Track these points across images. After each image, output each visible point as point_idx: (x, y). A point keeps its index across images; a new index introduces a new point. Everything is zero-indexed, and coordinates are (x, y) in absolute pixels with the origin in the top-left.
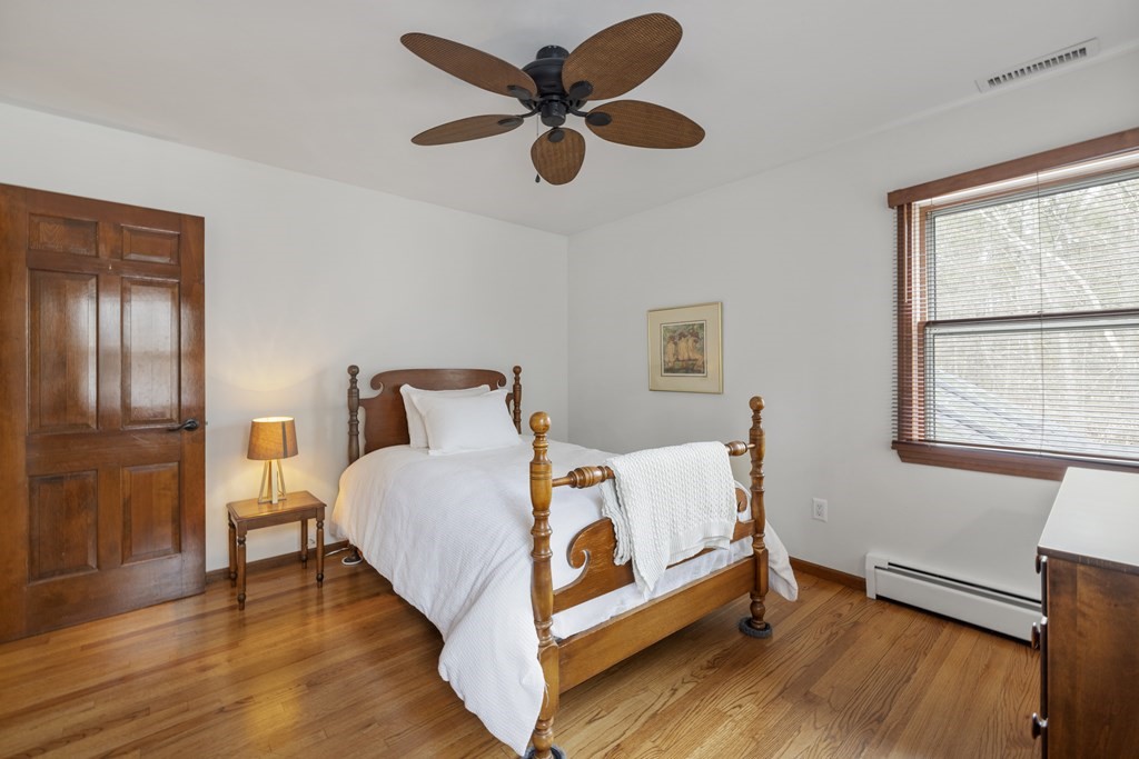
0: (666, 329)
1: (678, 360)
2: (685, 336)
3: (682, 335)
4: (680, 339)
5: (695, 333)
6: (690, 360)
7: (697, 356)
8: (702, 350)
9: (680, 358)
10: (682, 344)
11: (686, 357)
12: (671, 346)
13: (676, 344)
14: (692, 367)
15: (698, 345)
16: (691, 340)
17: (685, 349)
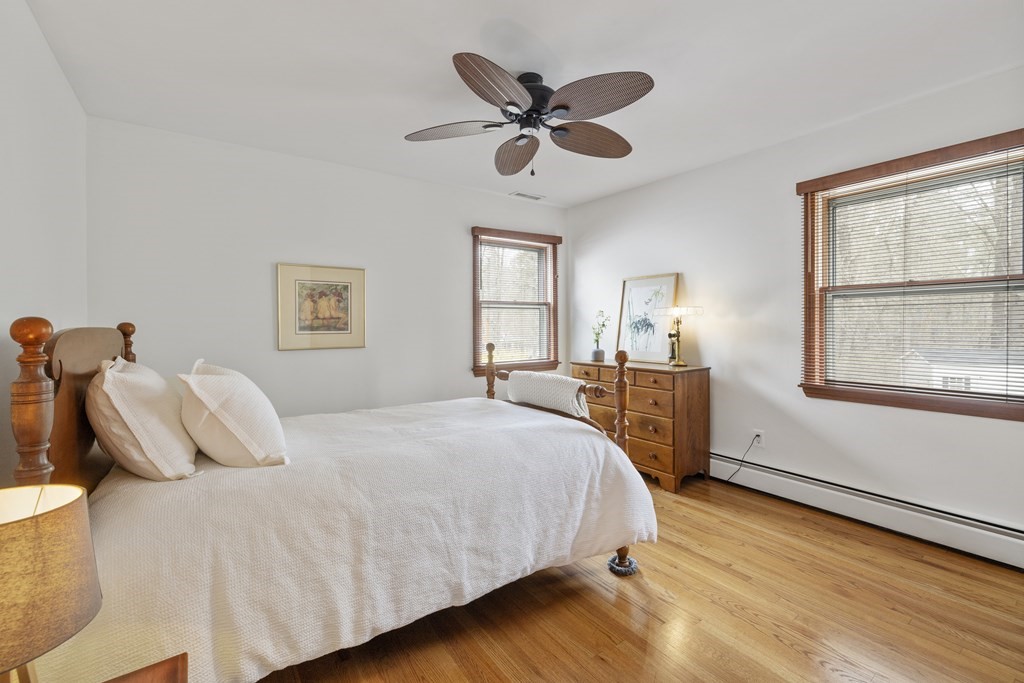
0: (303, 286)
1: (317, 318)
2: (326, 295)
3: (322, 294)
4: (320, 297)
5: (340, 293)
6: (332, 318)
7: (341, 315)
8: (346, 310)
9: (321, 316)
10: (323, 303)
11: (327, 315)
12: (308, 304)
13: (314, 302)
14: (336, 324)
15: (341, 305)
16: (333, 300)
17: (327, 307)
